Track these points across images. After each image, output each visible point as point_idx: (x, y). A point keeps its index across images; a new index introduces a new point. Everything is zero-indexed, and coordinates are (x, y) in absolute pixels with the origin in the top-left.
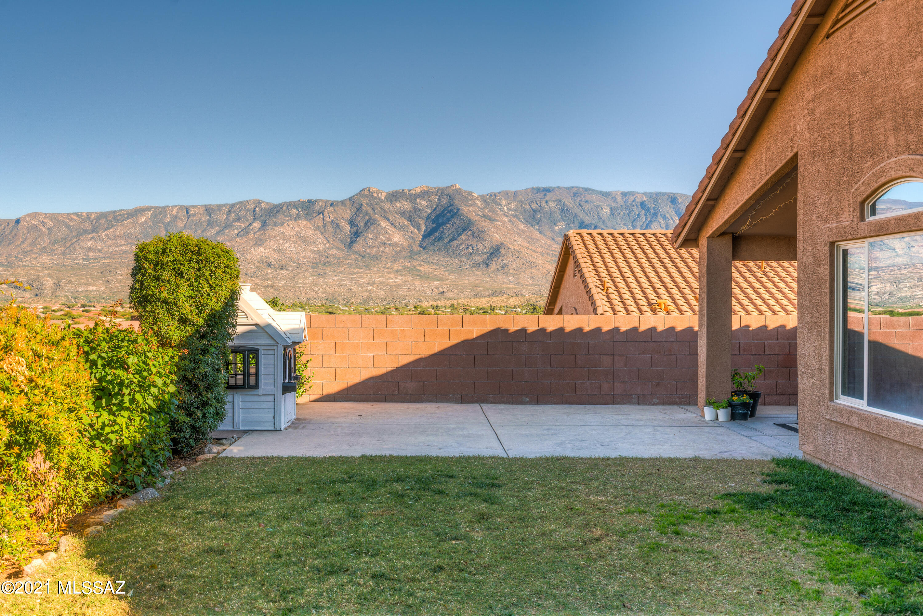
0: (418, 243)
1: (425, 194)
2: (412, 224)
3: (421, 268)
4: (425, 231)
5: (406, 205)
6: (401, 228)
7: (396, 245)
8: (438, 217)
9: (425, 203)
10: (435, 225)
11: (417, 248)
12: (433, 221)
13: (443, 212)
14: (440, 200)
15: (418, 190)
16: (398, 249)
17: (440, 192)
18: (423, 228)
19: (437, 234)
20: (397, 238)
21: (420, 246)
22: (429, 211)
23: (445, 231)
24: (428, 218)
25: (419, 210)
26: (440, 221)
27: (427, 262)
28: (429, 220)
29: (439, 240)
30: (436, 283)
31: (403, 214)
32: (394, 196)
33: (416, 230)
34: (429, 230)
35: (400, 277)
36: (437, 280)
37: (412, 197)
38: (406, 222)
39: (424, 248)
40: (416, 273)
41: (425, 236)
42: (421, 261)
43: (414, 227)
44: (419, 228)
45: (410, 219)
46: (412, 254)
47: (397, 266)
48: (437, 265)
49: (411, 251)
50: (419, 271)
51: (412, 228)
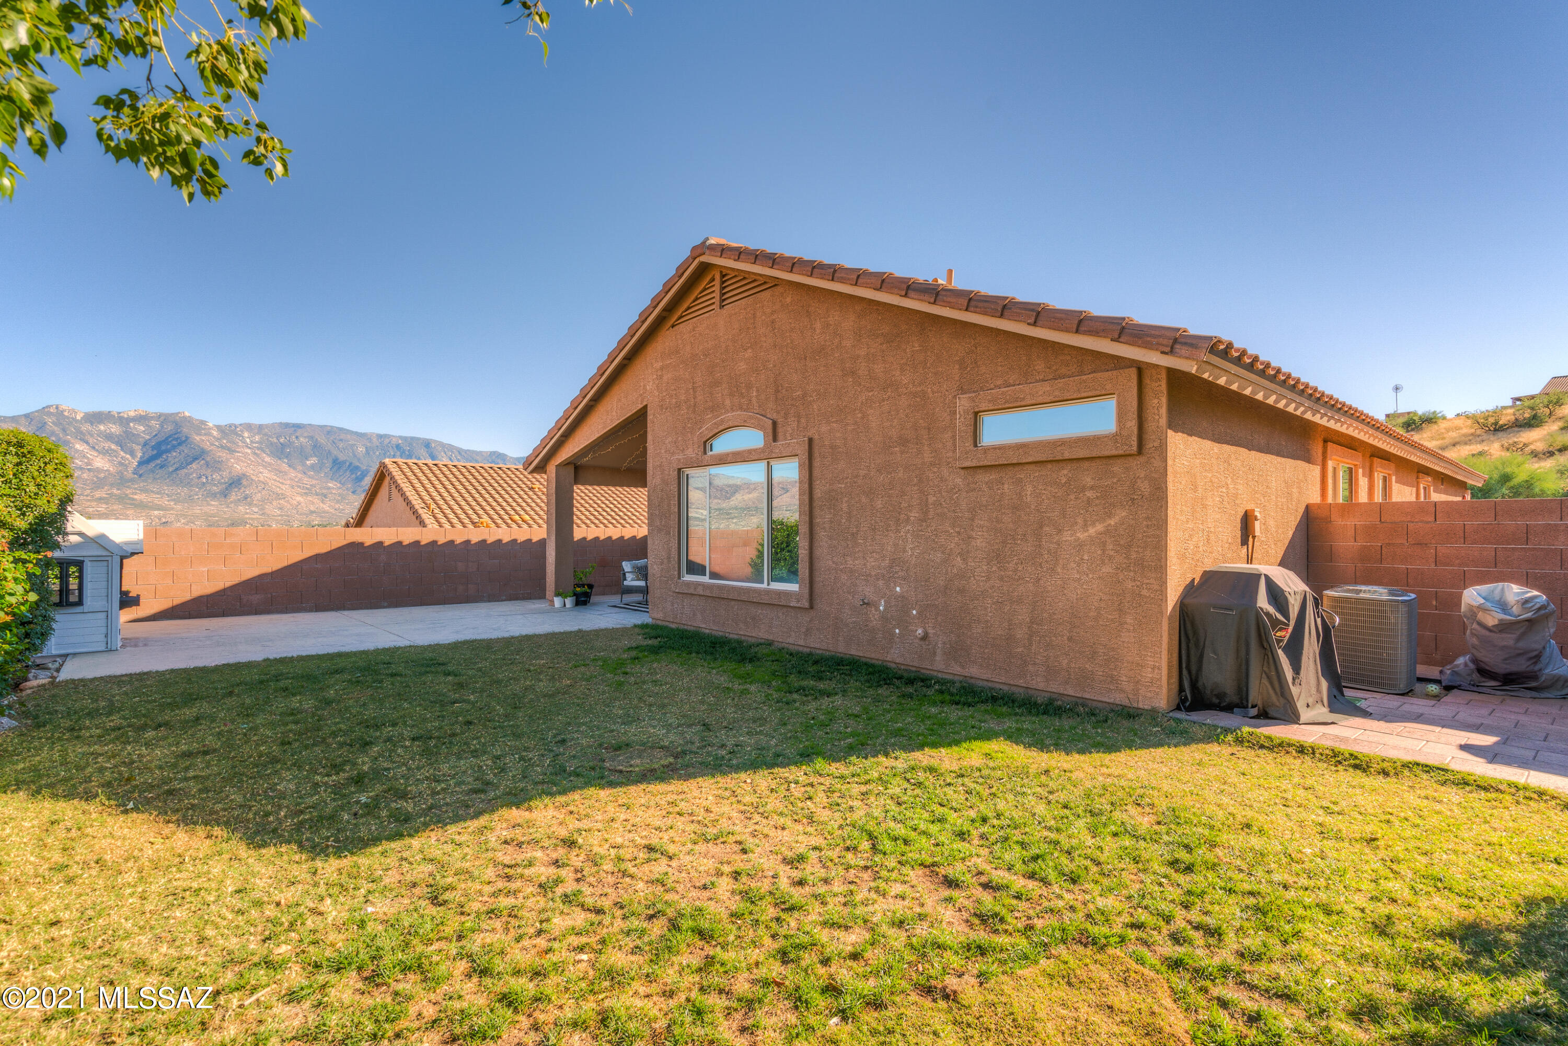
0: (130, 470)
1: (142, 419)
2: (122, 450)
3: (136, 497)
4: (141, 458)
5: (115, 429)
6: (104, 452)
7: (98, 470)
8: (159, 444)
9: (142, 428)
10: (155, 452)
11: (129, 474)
12: (153, 448)
13: (167, 439)
14: (162, 427)
15: (132, 414)
16: (102, 475)
17: (162, 418)
18: (139, 455)
19: (158, 462)
20: (100, 463)
21: (134, 474)
22: (148, 437)
23: (170, 459)
24: (145, 444)
25: (134, 435)
26: (163, 448)
27: (144, 490)
28: (147, 447)
29: (161, 467)
30: (156, 512)
31: (109, 437)
32: (95, 418)
33: (128, 456)
34: (147, 456)
35: (104, 506)
36: (159, 509)
37: (122, 420)
38: (113, 447)
39: (141, 476)
40: (128, 501)
41: (141, 463)
42: (135, 489)
43: (126, 453)
44: (132, 453)
45: (120, 444)
46: (122, 481)
47: (98, 494)
48: (158, 493)
49: (122, 478)
50: (133, 499)
51: (122, 453)
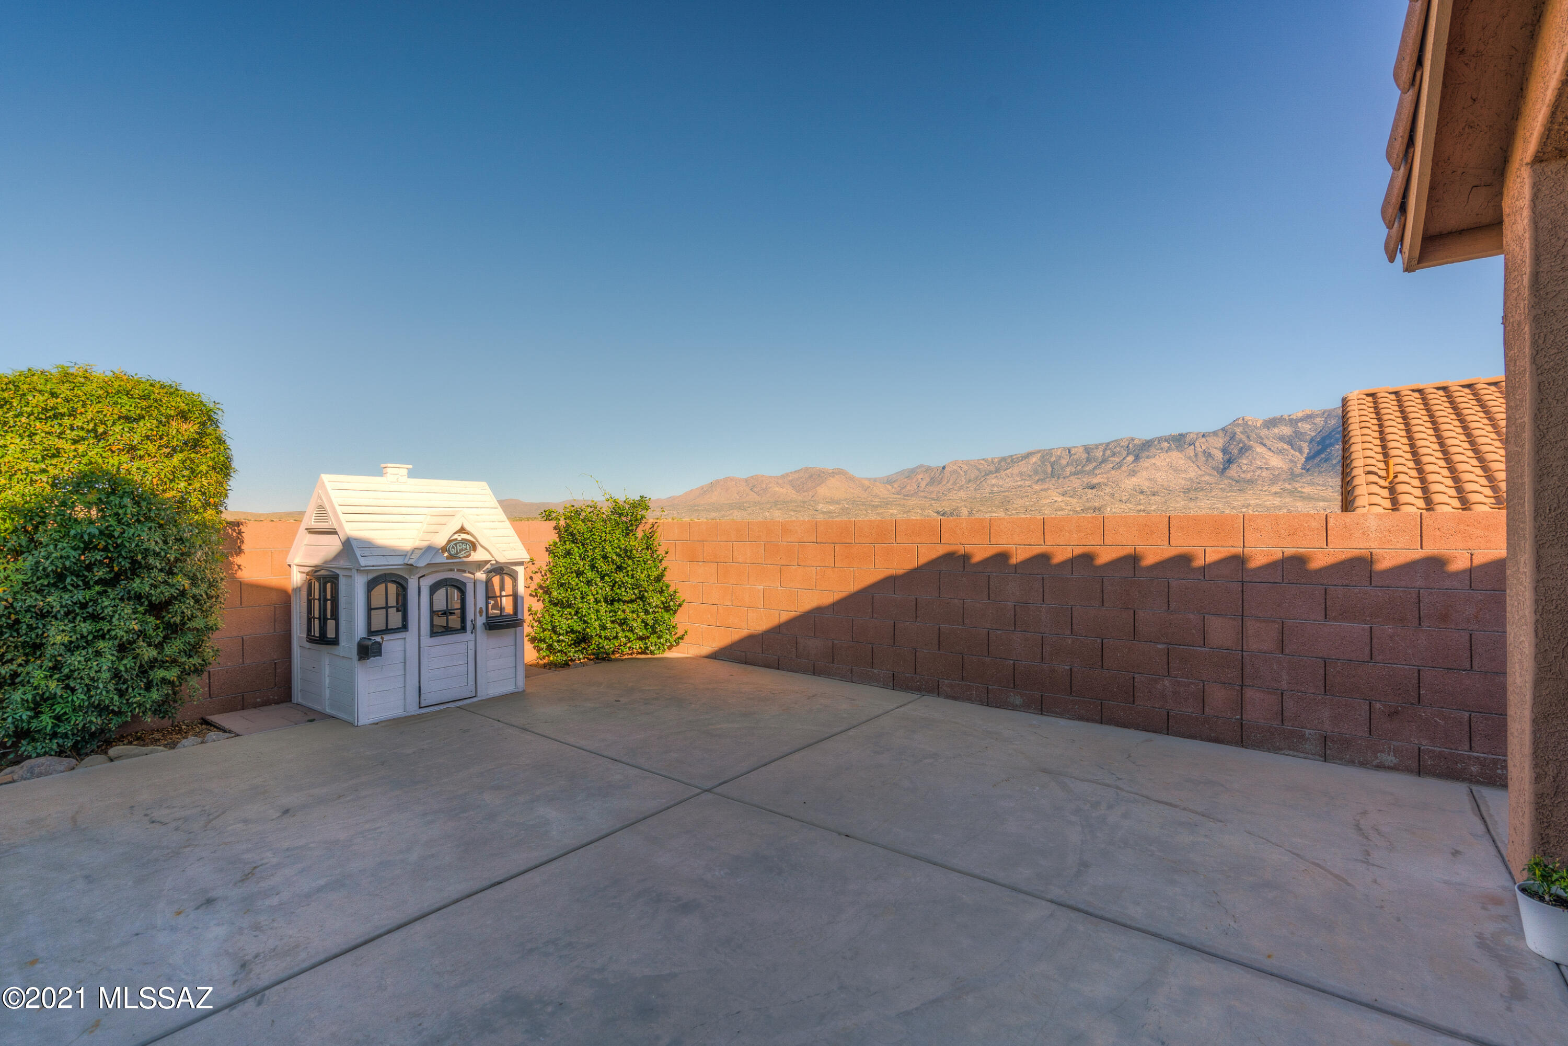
0: (1299, 465)
1: (1308, 418)
2: (1292, 448)
3: (1303, 490)
4: (1308, 454)
5: (1287, 430)
6: (1280, 452)
7: (1274, 468)
8: (1324, 439)
9: (1308, 426)
10: (1320, 447)
11: (1298, 470)
12: (1318, 443)
13: (1330, 433)
14: (1326, 423)
15: (1300, 415)
16: (1276, 473)
17: (1326, 414)
18: (1306, 451)
19: (1323, 456)
20: (1276, 462)
21: (1302, 469)
22: (1313, 434)
23: (1333, 452)
24: (1312, 441)
25: (1301, 433)
26: (1327, 442)
27: (1311, 484)
28: (1313, 443)
29: (1326, 460)
30: (1322, 504)
31: (1282, 438)
32: (1271, 423)
33: (1297, 453)
34: (1313, 452)
35: (1279, 499)
36: (1324, 501)
37: (1293, 422)
38: (1285, 446)
39: (1308, 470)
40: (1298, 495)
41: (1308, 459)
42: (1304, 483)
43: (1295, 450)
44: (1300, 451)
45: (1291, 443)
46: (1293, 477)
47: (1275, 489)
48: (1323, 485)
49: (1292, 474)
50: (1302, 492)
51: (1293, 452)
